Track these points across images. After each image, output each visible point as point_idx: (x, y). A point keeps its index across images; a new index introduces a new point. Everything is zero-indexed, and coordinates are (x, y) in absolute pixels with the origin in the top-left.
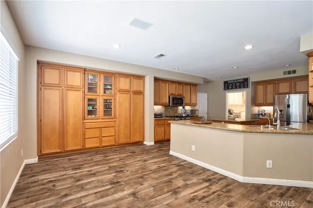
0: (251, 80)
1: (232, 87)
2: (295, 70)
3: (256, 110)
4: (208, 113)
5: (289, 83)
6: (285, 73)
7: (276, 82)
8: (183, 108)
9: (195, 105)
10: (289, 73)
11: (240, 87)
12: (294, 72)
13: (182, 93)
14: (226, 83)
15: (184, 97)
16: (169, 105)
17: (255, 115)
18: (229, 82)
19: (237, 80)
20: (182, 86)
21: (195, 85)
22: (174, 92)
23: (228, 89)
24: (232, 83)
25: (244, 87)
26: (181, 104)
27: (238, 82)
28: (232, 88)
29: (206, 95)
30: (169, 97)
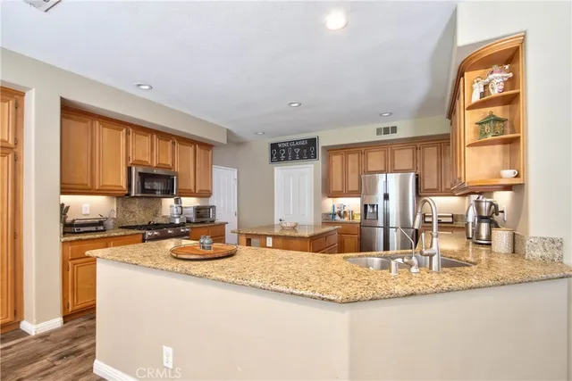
0: (322, 143)
1: (286, 155)
2: (396, 127)
3: (330, 204)
4: (239, 214)
5: (383, 153)
6: (379, 131)
7: (363, 149)
8: (177, 202)
9: (206, 194)
10: (386, 131)
11: (301, 158)
12: (394, 130)
13: (170, 163)
14: (274, 146)
15: (177, 174)
16: (128, 195)
17: (327, 215)
18: (280, 146)
19: (295, 142)
20: (170, 143)
21: (207, 146)
22: (147, 159)
23: (279, 160)
24: (286, 148)
25: (309, 157)
26: (168, 192)
27: (297, 147)
28: (286, 159)
29: (233, 173)
30: (129, 170)
